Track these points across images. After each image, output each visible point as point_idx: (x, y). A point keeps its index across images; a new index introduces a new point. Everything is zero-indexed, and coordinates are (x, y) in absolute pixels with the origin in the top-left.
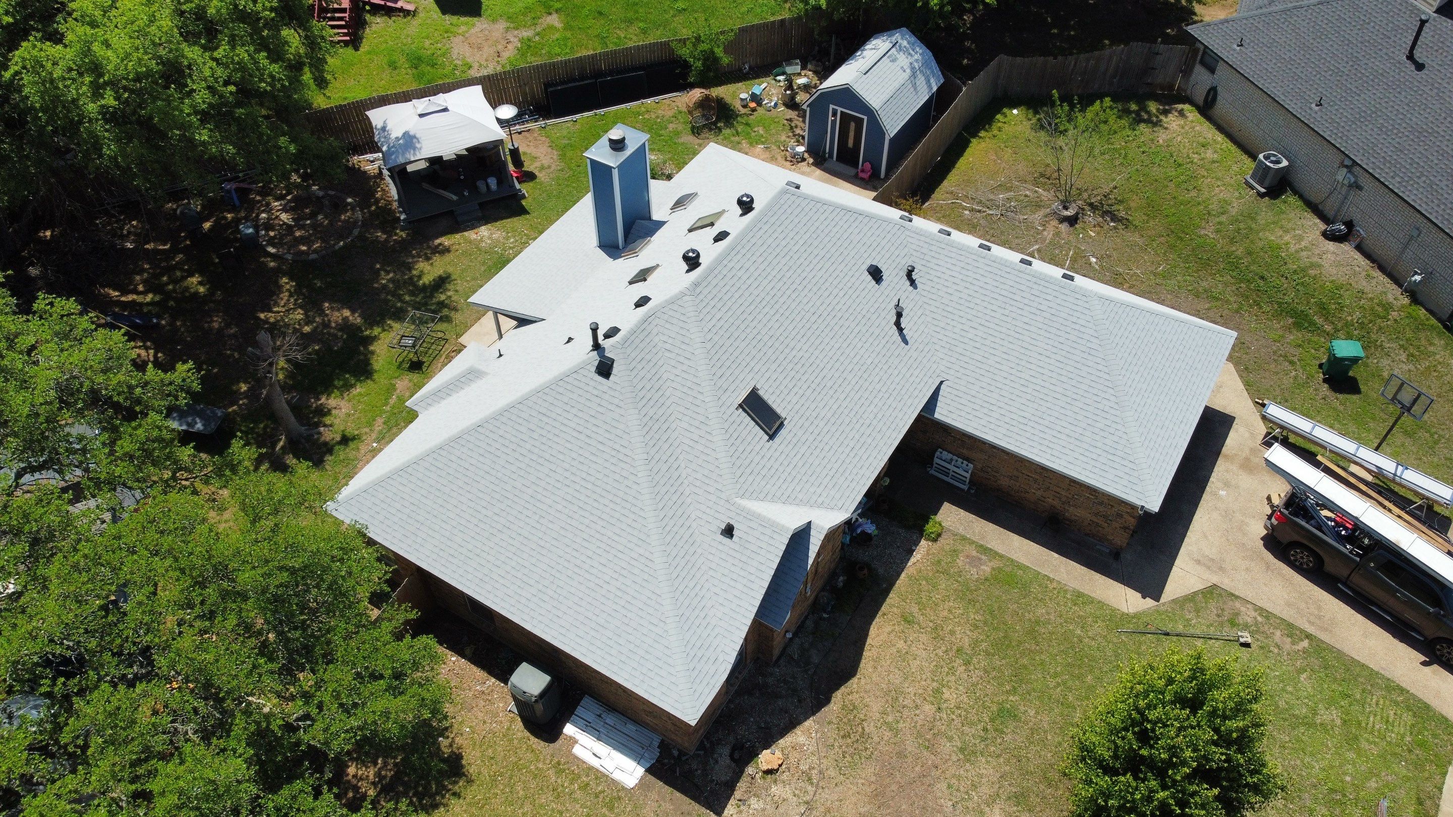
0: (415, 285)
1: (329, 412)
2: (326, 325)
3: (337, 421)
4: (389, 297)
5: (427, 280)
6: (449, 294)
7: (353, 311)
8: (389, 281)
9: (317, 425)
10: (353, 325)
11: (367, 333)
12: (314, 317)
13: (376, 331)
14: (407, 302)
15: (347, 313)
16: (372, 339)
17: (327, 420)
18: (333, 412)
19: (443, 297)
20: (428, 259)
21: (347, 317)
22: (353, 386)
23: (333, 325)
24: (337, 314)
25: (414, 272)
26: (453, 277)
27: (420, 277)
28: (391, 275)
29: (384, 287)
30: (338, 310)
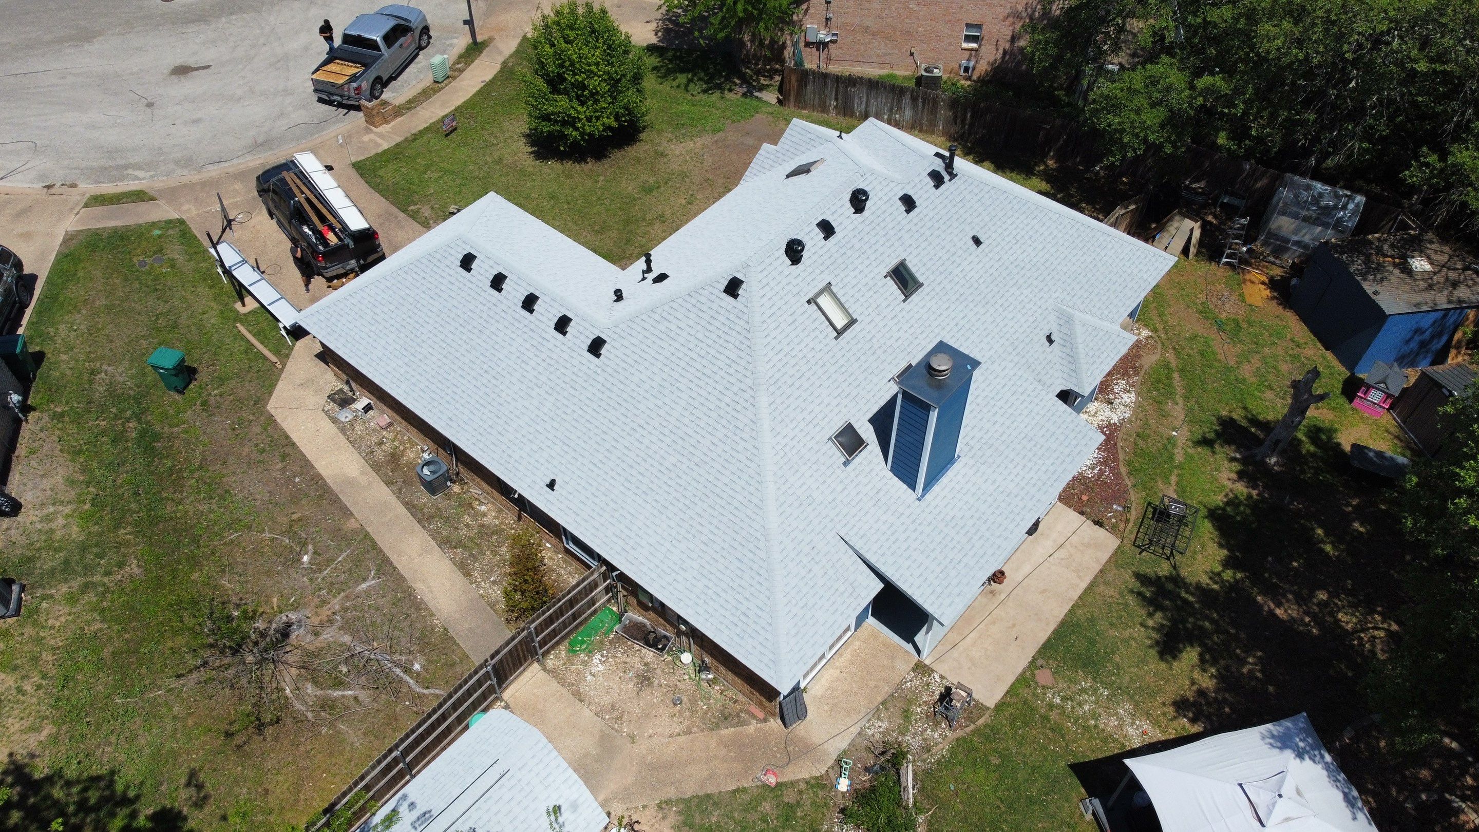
0: (1202, 645)
1: (1241, 475)
2: (1301, 600)
3: (1226, 464)
4: (1233, 631)
5: (1191, 655)
6: (1150, 623)
7: (1271, 613)
8: (1244, 662)
9: (1244, 461)
10: (1264, 593)
11: (1239, 576)
12: (1321, 611)
13: (1228, 575)
14: (1207, 618)
15: (1278, 612)
16: (1227, 563)
17: (1236, 466)
18: (1234, 476)
19: (1158, 616)
20: (1201, 693)
21: (1279, 605)
22: (1227, 504)
23: (1290, 596)
24: (1295, 614)
25: (1213, 670)
26: (1153, 652)
27: (1202, 660)
28: (1245, 671)
29: (1248, 651)
30: (1293, 620)
